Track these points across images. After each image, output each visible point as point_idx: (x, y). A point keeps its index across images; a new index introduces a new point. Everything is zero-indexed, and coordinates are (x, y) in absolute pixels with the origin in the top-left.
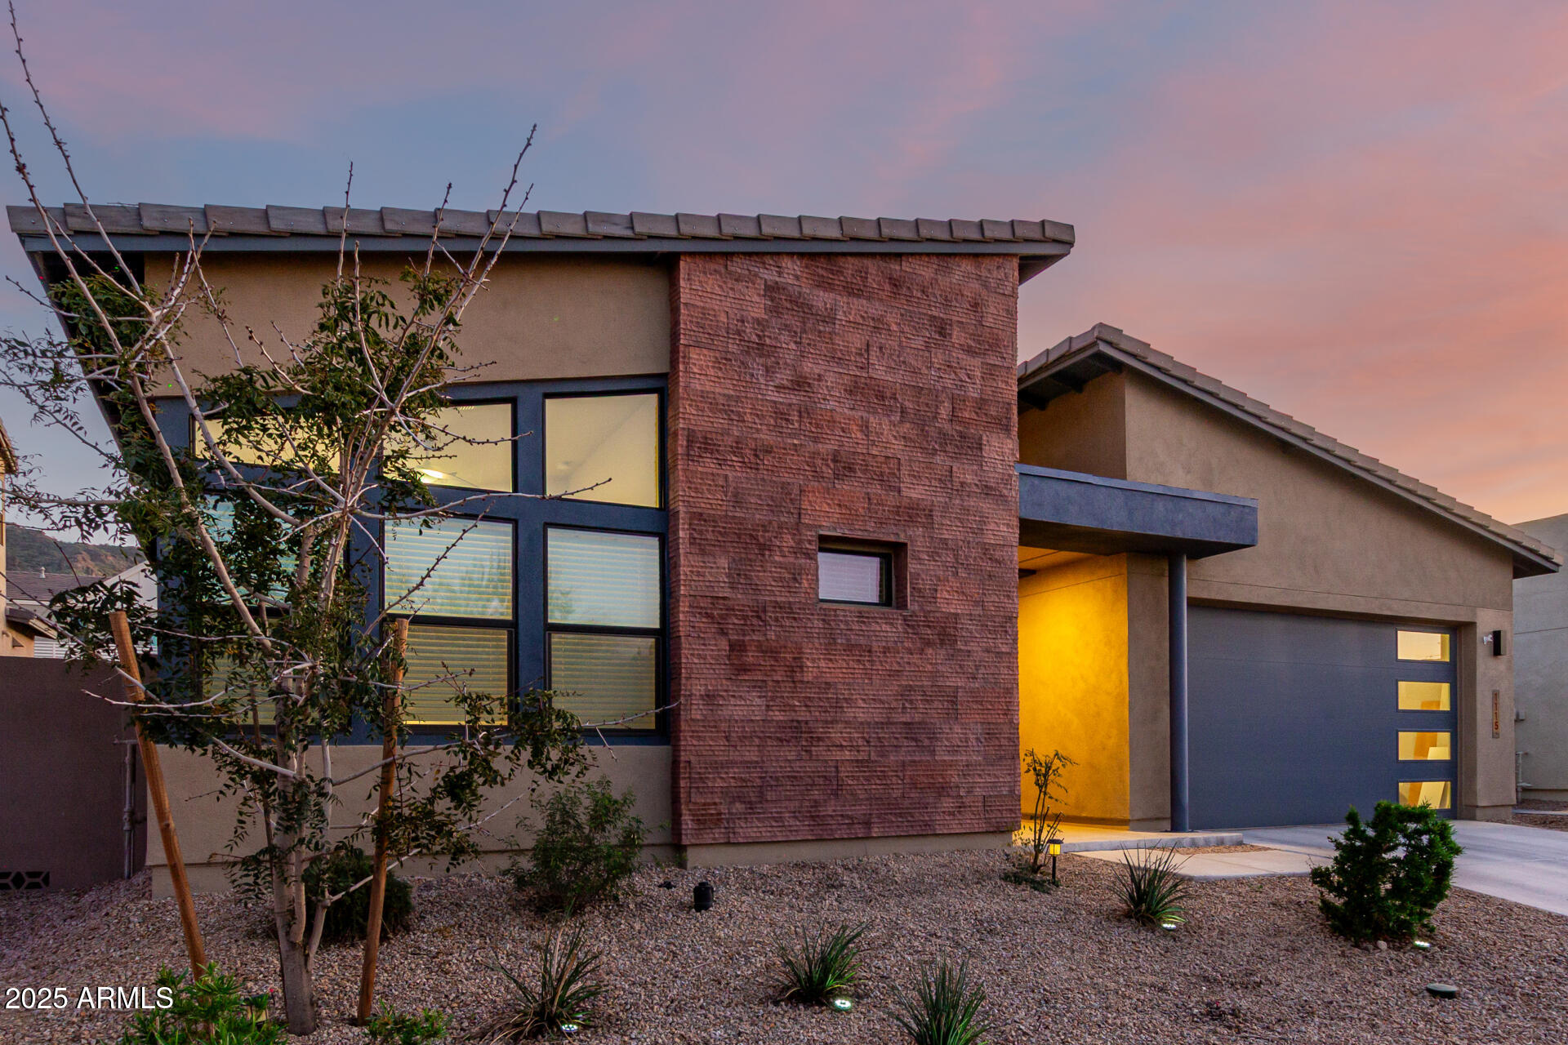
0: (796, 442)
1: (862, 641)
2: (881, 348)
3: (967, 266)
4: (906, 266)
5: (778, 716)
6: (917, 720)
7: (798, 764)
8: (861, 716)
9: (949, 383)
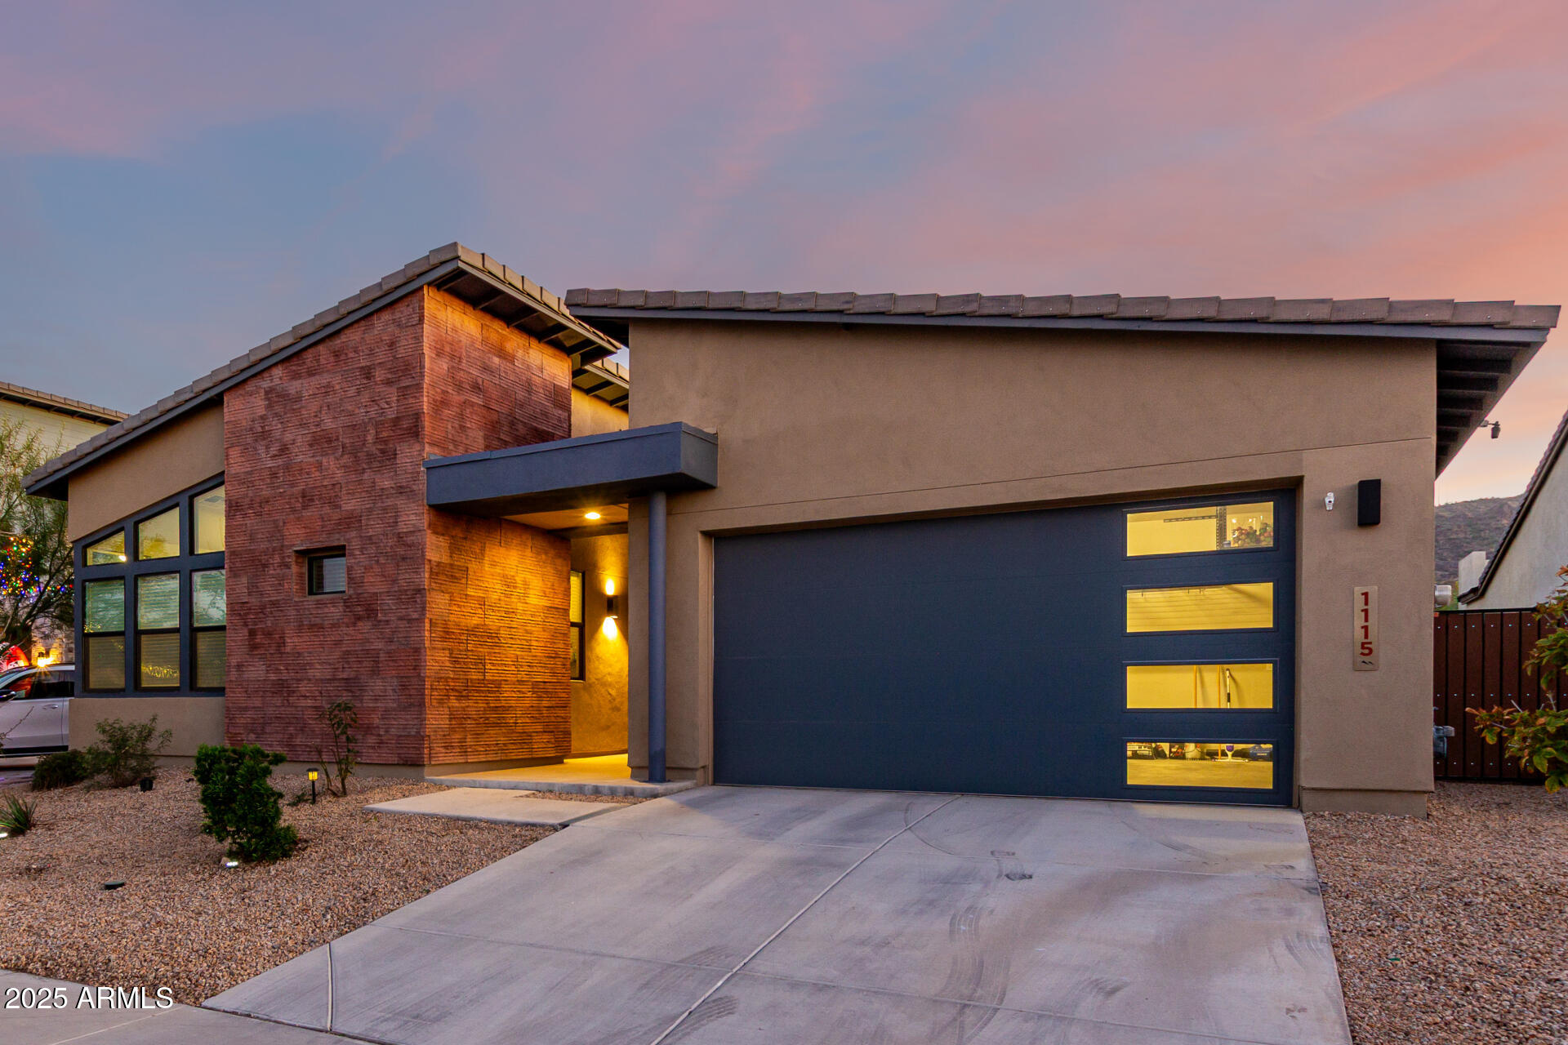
0: (281, 490)
1: (318, 621)
2: (328, 406)
3: (386, 316)
4: (343, 338)
5: (273, 677)
6: (351, 676)
7: (283, 709)
8: (318, 675)
9: (373, 414)
